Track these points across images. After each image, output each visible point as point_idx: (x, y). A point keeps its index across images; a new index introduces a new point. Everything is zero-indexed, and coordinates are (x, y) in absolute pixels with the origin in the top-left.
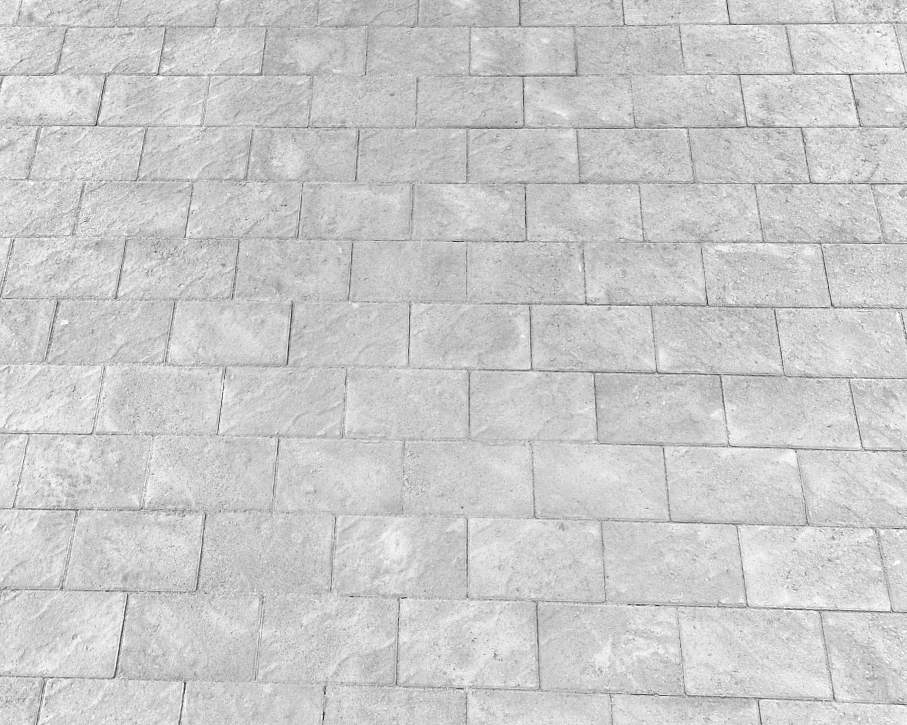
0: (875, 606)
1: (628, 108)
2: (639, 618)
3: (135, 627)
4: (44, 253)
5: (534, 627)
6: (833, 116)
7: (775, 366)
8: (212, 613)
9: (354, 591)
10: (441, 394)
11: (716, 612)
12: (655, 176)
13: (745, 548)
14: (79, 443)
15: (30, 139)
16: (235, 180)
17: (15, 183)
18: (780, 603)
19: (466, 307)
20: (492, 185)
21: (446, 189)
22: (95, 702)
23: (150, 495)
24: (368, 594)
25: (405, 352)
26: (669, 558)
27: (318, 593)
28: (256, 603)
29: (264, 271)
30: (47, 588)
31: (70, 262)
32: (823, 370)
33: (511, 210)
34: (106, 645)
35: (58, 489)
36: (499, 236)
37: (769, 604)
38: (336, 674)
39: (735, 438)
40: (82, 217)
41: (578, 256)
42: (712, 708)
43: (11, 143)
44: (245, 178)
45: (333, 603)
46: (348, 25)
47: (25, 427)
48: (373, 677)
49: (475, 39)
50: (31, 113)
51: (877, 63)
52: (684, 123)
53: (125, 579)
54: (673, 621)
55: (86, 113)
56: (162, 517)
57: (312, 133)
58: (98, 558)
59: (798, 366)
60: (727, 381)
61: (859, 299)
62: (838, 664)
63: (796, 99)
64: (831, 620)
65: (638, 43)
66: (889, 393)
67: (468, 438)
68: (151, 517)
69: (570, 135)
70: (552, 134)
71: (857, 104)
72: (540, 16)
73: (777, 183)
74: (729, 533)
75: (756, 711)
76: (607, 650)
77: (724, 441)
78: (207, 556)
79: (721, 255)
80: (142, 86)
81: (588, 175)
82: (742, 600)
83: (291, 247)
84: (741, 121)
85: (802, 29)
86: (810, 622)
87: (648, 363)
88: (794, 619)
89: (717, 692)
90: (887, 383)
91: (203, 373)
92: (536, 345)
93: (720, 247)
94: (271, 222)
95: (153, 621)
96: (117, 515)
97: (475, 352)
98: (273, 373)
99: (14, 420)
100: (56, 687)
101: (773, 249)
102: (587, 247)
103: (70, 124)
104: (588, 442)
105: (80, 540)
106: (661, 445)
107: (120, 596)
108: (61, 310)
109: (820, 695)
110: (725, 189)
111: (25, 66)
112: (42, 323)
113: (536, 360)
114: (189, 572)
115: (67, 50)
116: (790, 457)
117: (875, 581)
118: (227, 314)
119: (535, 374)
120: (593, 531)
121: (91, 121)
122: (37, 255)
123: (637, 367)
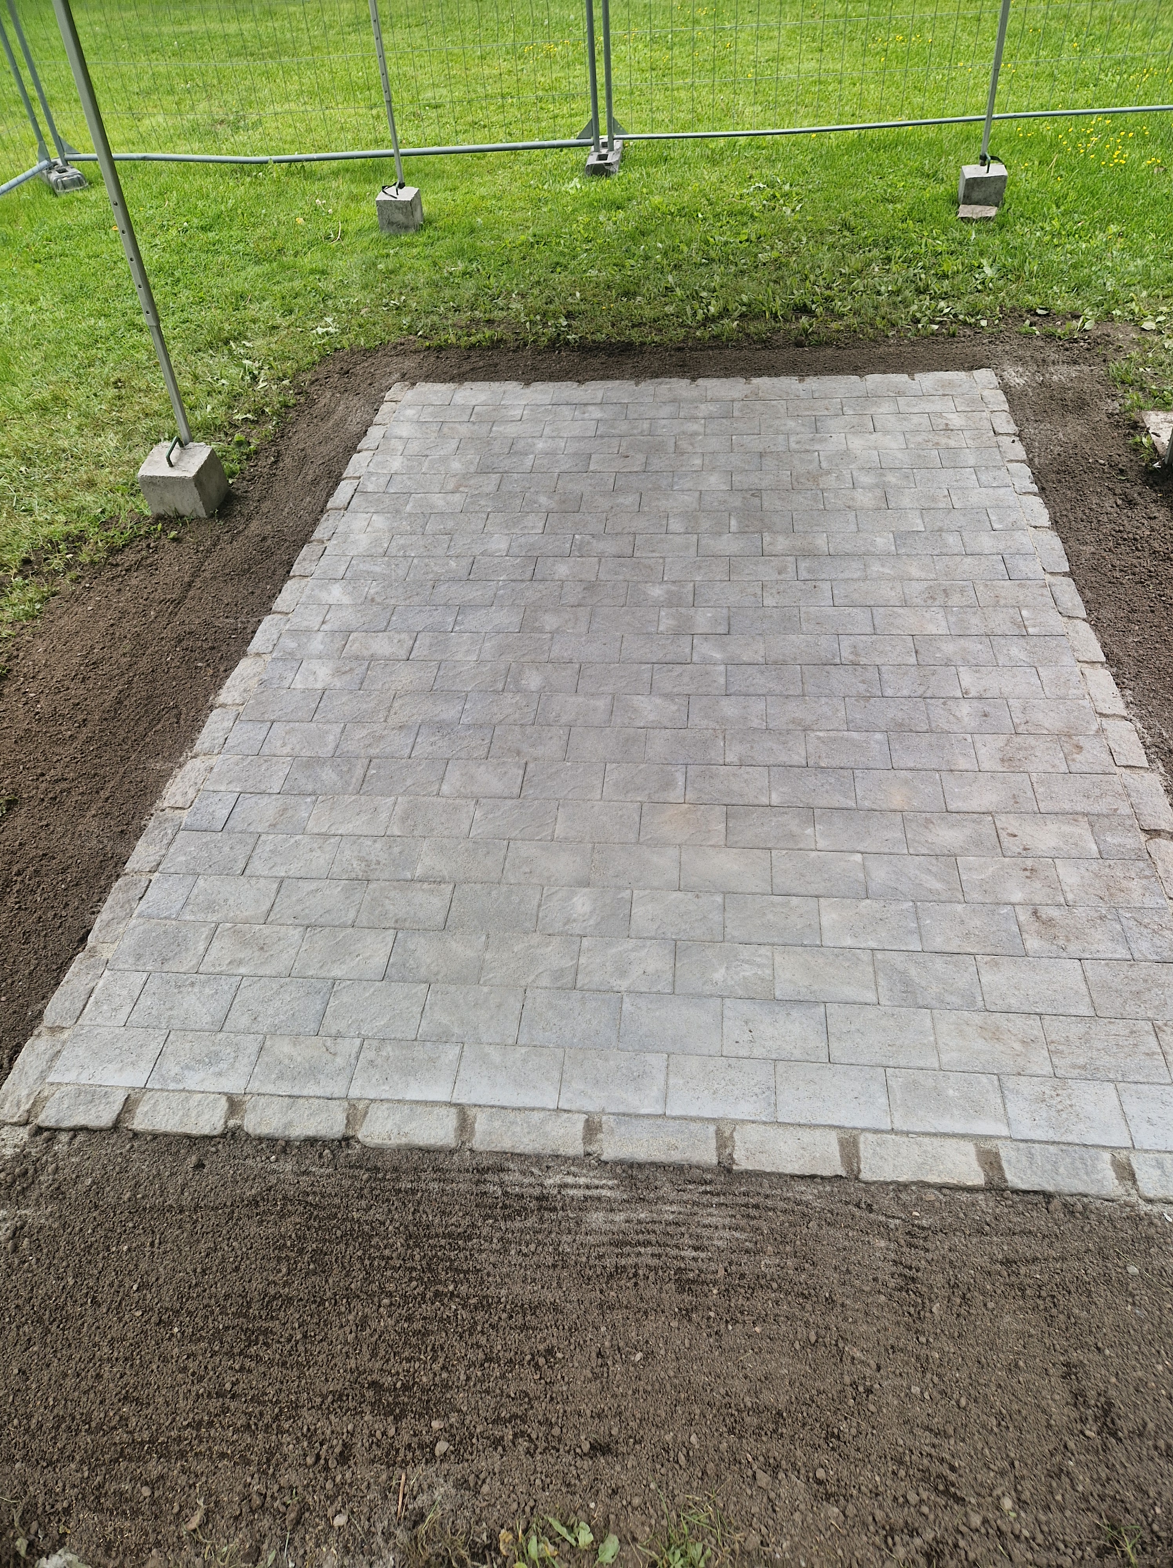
0: (911, 948)
1: (762, 653)
2: (745, 952)
3: (399, 950)
4: (365, 732)
5: (672, 955)
6: (899, 659)
7: (851, 804)
8: (453, 943)
9: (551, 932)
10: (621, 816)
11: (800, 949)
12: (777, 692)
13: (822, 912)
14: (375, 841)
15: (364, 668)
16: (495, 692)
17: (351, 692)
18: (844, 944)
19: (642, 766)
20: (667, 696)
21: (635, 698)
22: (367, 995)
23: (419, 872)
24: (560, 934)
25: (599, 791)
26: (770, 916)
27: (526, 933)
28: (484, 938)
29: (509, 743)
30: (344, 926)
31: (382, 737)
32: (884, 807)
33: (679, 710)
34: (379, 961)
35: (358, 868)
36: (669, 725)
37: (837, 945)
38: (533, 981)
39: (820, 846)
40: (392, 712)
41: (721, 737)
42: (793, 1008)
43: (351, 669)
44: (503, 690)
45: (535, 939)
46: (579, 605)
47: (340, 832)
48: (559, 984)
49: (663, 613)
50: (366, 653)
51: (932, 629)
52: (799, 662)
53: (396, 921)
54: (769, 954)
55: (403, 654)
56: (426, 886)
57: (550, 665)
58: (380, 909)
59: (867, 804)
60: (818, 812)
61: (911, 765)
62: (882, 982)
63: (876, 649)
64: (879, 956)
65: (771, 616)
66: (928, 821)
67: (638, 842)
68: (419, 885)
69: (722, 668)
70: (709, 668)
71: (916, 652)
72: (706, 601)
73: (860, 697)
74: (812, 902)
75: (823, 1010)
76: (723, 971)
77: (813, 847)
78: (453, 909)
79: (819, 738)
80: (440, 638)
81: (732, 691)
82: (818, 943)
83: (529, 730)
84: (838, 661)
85: (881, 610)
86: (865, 957)
87: (764, 800)
88: (854, 955)
89: (796, 998)
90: (928, 815)
91: (463, 802)
92: (688, 789)
93: (818, 733)
94: (517, 716)
95: (413, 947)
96: (395, 883)
97: (646, 792)
98: (509, 802)
99: (333, 828)
100: (342, 985)
101: (855, 735)
102: (728, 732)
103: (390, 660)
104: (719, 846)
105: (369, 898)
106: (770, 849)
107: (392, 931)
108: (372, 764)
109: (868, 1001)
110: (823, 700)
111: (365, 627)
112: (359, 772)
113: (687, 797)
114: (440, 918)
115: (394, 618)
116: (858, 857)
117: (911, 932)
118: (483, 768)
119: (686, 806)
120: (719, 899)
121: (405, 657)
122: (361, 733)
123: (756, 802)
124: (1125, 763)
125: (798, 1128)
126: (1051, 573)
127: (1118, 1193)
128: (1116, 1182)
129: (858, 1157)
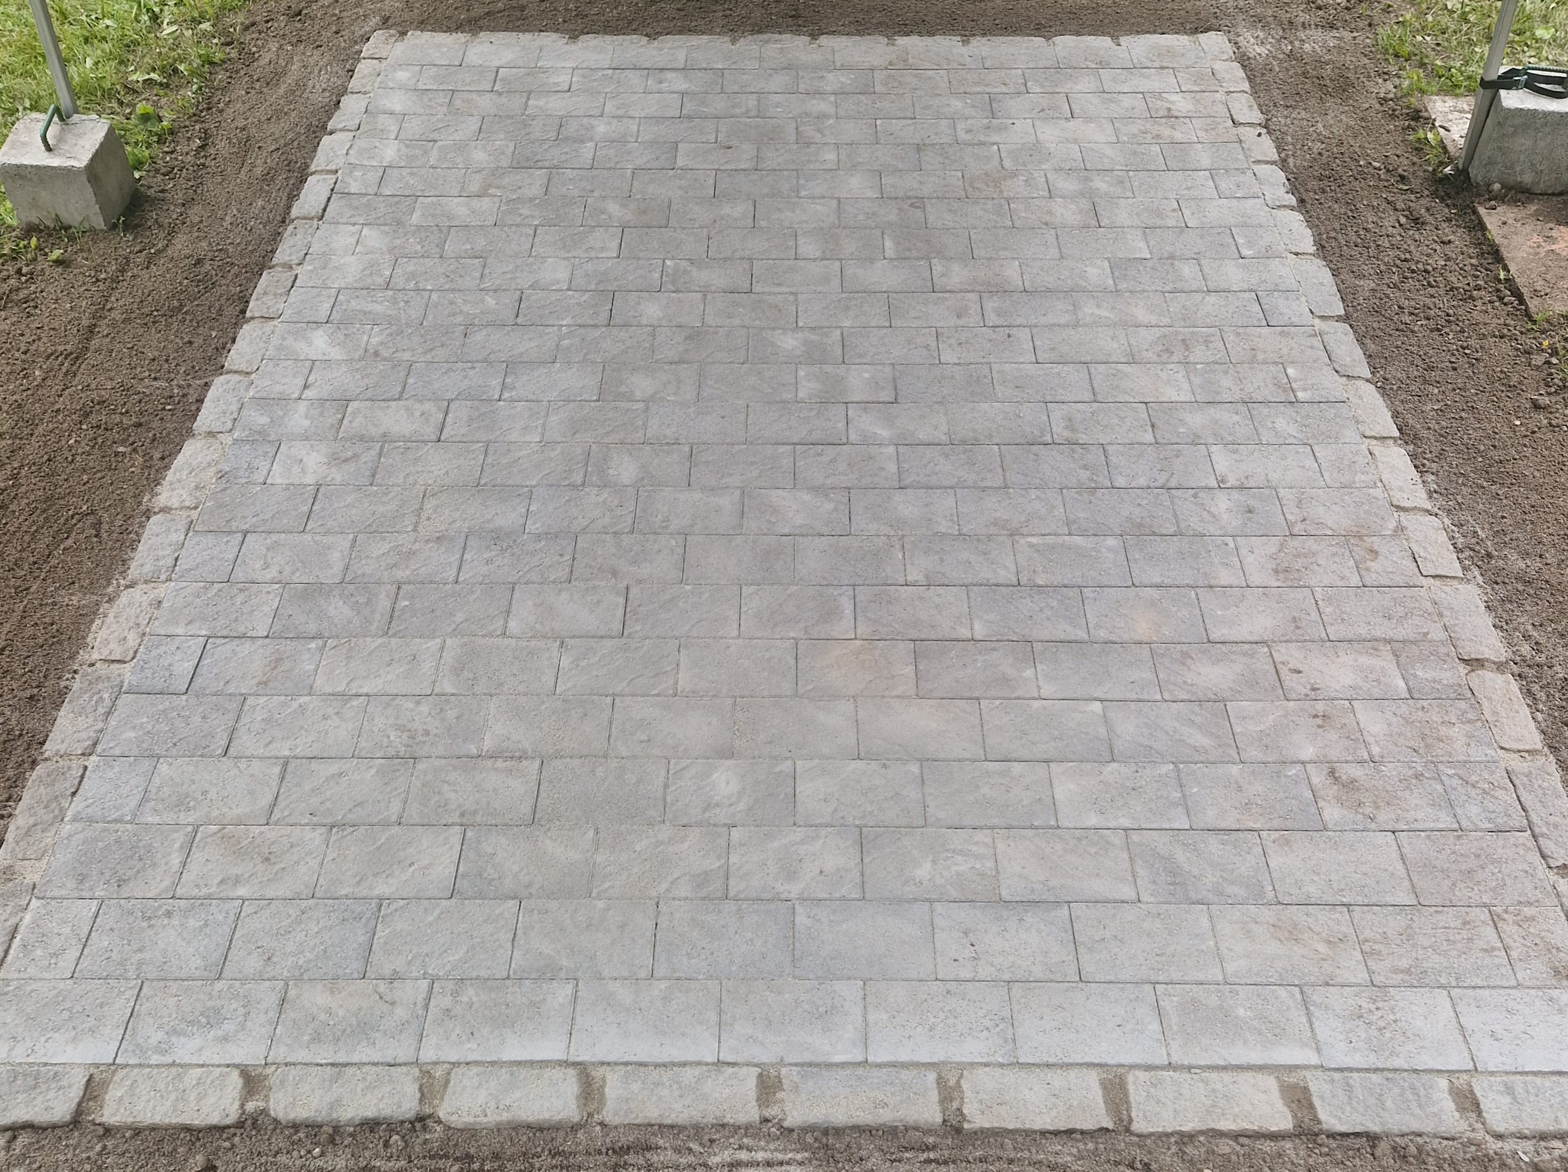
0: (1176, 826)
1: (944, 428)
2: (957, 839)
3: (471, 855)
4: (385, 547)
5: (858, 848)
6: (1131, 435)
7: (1082, 634)
8: (548, 842)
9: (685, 822)
10: (769, 660)
11: (1030, 832)
12: (969, 483)
13: (1056, 782)
14: (418, 703)
15: (373, 453)
16: (572, 486)
17: (358, 488)
18: (1089, 824)
19: (794, 588)
20: (816, 490)
21: (774, 493)
22: (431, 919)
23: (488, 744)
24: (699, 824)
25: (735, 626)
26: (985, 790)
27: (650, 824)
28: (591, 833)
29: (600, 560)
30: (385, 824)
31: (412, 553)
32: (1126, 637)
33: (836, 510)
34: (443, 870)
35: (398, 741)
36: (825, 530)
37: (1078, 825)
38: (668, 890)
39: (1044, 693)
40: (424, 516)
41: (898, 546)
42: (1026, 911)
43: (355, 456)
44: (583, 485)
45: (665, 832)
46: (681, 362)
47: (365, 690)
48: (704, 893)
49: (801, 373)
50: (375, 432)
51: (1170, 394)
52: (995, 441)
53: (462, 815)
54: (988, 840)
55: (430, 432)
56: (500, 764)
57: (647, 448)
58: (437, 798)
59: (1103, 634)
60: (1038, 647)
61: (1158, 580)
62: (1142, 872)
63: (1098, 422)
64: (1135, 837)
65: (952, 377)
66: (1185, 655)
67: (796, 695)
68: (489, 763)
69: (891, 450)
70: (873, 450)
71: (1153, 426)
72: (860, 356)
73: (1080, 488)
74: (1041, 769)
75: (1066, 912)
76: (928, 866)
77: (1036, 695)
78: (543, 794)
79: (1032, 546)
80: (483, 409)
81: (907, 482)
82: (1053, 823)
83: (626, 540)
84: (1048, 438)
85: (1101, 368)
86: (1117, 839)
87: (965, 633)
88: (1101, 837)
89: (1031, 898)
90: (1185, 648)
91: (541, 644)
92: (859, 619)
93: (1030, 539)
94: (607, 520)
95: (490, 850)
96: (454, 761)
97: (802, 625)
98: (609, 643)
99: (354, 685)
100: (393, 907)
101: (1079, 540)
102: (906, 540)
103: (412, 442)
104: (908, 697)
105: (419, 784)
106: (977, 699)
107: (457, 829)
108: (402, 592)
109: (1125, 898)
110: (1033, 494)
111: (369, 394)
112: (383, 603)
113: (859, 631)
114: (525, 808)
115: (411, 381)
116: (1097, 707)
117: (1175, 805)
118: (565, 595)
119: (858, 643)
120: (914, 769)
121: (434, 438)
122: (379, 548)
123: (954, 636)
124: (1433, 572)
125: (1046, 1069)
126: (1321, 317)
127: (1460, 1129)
128: (1457, 1114)
129: (1128, 1102)
